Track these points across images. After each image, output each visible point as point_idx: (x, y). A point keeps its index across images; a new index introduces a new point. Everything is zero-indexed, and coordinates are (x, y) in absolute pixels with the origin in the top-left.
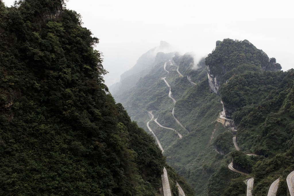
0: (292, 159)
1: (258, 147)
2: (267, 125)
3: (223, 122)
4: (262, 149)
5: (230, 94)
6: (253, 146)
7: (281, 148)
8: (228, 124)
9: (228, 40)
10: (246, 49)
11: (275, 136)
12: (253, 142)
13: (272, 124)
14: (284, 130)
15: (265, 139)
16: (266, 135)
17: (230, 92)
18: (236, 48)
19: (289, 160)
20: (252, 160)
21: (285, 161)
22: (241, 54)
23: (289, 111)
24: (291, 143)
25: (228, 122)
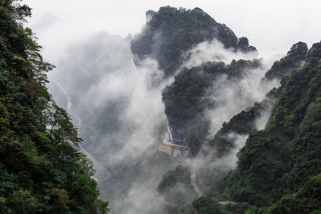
0: (308, 203)
1: (236, 189)
2: (249, 151)
3: (169, 150)
4: (244, 192)
5: (180, 102)
6: (227, 187)
7: (275, 188)
8: (177, 154)
9: (167, 9)
10: (198, 24)
11: (264, 168)
12: (226, 182)
13: (257, 148)
14: (278, 158)
15: (248, 173)
16: (249, 167)
17: (178, 98)
18: (183, 22)
19: (304, 206)
20: (230, 211)
21: (298, 207)
22: (191, 33)
23: (282, 125)
24: (291, 177)
25: (178, 151)
